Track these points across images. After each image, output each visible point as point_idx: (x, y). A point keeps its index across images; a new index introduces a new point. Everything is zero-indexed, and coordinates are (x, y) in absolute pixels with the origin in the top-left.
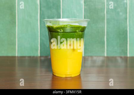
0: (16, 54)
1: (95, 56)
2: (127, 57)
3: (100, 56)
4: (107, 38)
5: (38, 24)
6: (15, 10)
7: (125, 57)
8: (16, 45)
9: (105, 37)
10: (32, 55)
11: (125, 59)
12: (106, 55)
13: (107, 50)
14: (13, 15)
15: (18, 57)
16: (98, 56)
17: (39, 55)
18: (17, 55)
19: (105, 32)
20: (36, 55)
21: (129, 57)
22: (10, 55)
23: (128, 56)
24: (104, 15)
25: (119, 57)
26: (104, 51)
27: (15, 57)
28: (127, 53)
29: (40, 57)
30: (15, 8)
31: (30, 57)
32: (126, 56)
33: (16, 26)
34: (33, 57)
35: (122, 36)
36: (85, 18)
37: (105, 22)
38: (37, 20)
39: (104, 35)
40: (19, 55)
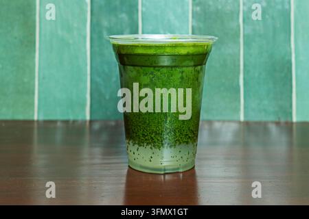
0: (33, 115)
1: (219, 121)
2: (292, 123)
3: (229, 121)
4: (244, 79)
5: (85, 47)
6: (35, 14)
7: (287, 123)
8: (34, 94)
9: (241, 76)
10: (71, 118)
11: (288, 127)
12: (242, 119)
13: (245, 108)
14: (29, 26)
15: (38, 121)
16: (224, 121)
17: (88, 118)
18: (36, 118)
19: (239, 65)
20: (80, 118)
21: (297, 123)
22: (20, 117)
23: (295, 119)
24: (239, 26)
25: (272, 122)
26: (239, 110)
27: (32, 122)
28: (291, 113)
29: (91, 121)
30: (35, 9)
31: (66, 122)
32: (289, 120)
33: (35, 51)
34: (74, 121)
35: (280, 74)
36: (193, 33)
37: (239, 43)
38: (85, 38)
39: (239, 73)
40: (42, 118)
